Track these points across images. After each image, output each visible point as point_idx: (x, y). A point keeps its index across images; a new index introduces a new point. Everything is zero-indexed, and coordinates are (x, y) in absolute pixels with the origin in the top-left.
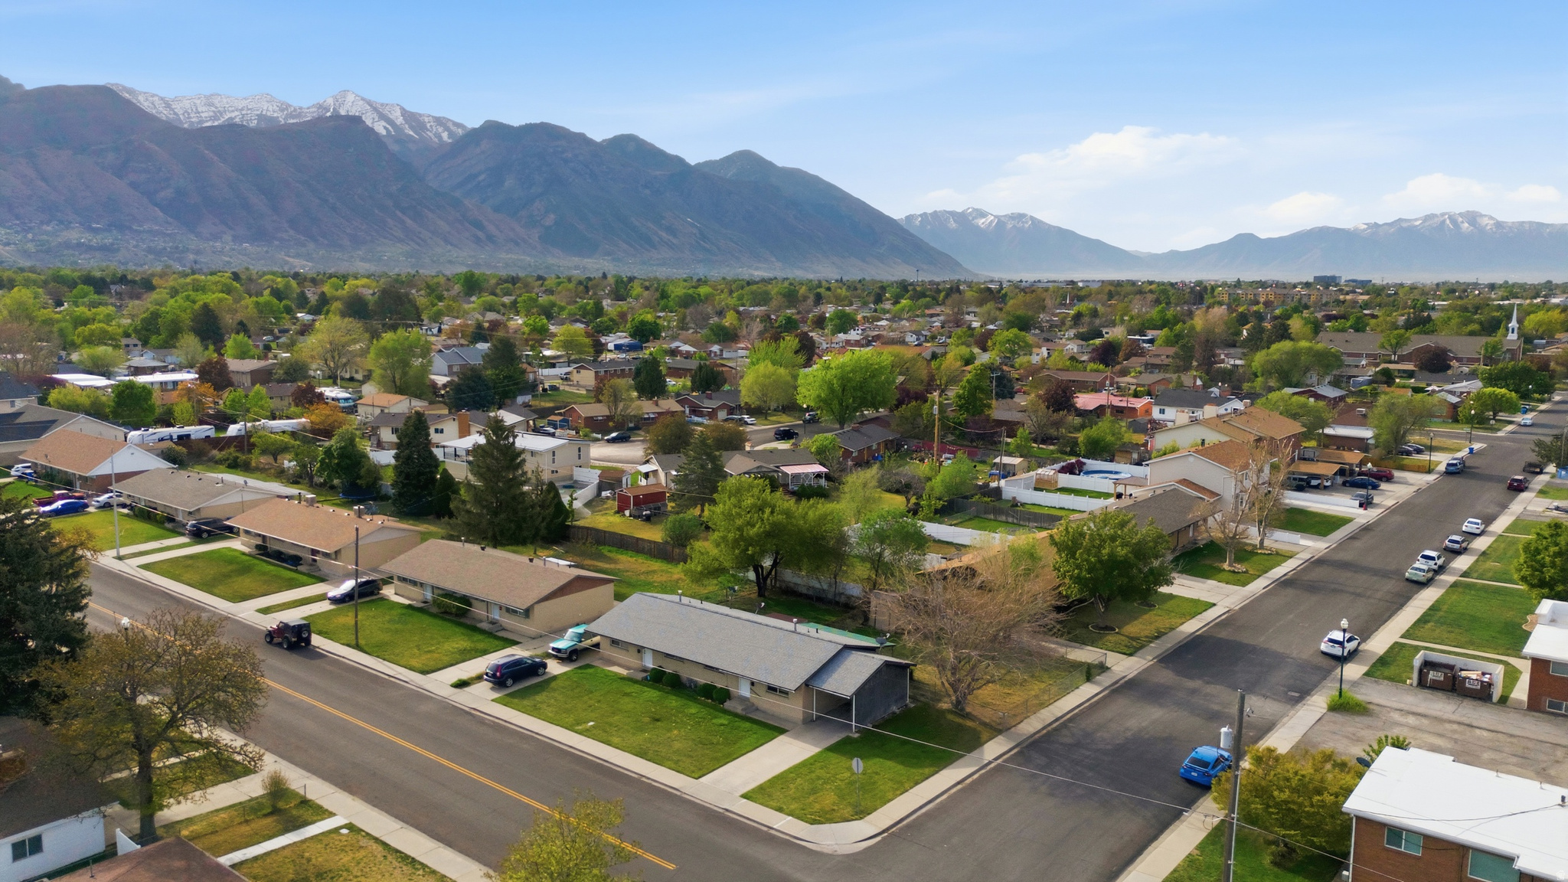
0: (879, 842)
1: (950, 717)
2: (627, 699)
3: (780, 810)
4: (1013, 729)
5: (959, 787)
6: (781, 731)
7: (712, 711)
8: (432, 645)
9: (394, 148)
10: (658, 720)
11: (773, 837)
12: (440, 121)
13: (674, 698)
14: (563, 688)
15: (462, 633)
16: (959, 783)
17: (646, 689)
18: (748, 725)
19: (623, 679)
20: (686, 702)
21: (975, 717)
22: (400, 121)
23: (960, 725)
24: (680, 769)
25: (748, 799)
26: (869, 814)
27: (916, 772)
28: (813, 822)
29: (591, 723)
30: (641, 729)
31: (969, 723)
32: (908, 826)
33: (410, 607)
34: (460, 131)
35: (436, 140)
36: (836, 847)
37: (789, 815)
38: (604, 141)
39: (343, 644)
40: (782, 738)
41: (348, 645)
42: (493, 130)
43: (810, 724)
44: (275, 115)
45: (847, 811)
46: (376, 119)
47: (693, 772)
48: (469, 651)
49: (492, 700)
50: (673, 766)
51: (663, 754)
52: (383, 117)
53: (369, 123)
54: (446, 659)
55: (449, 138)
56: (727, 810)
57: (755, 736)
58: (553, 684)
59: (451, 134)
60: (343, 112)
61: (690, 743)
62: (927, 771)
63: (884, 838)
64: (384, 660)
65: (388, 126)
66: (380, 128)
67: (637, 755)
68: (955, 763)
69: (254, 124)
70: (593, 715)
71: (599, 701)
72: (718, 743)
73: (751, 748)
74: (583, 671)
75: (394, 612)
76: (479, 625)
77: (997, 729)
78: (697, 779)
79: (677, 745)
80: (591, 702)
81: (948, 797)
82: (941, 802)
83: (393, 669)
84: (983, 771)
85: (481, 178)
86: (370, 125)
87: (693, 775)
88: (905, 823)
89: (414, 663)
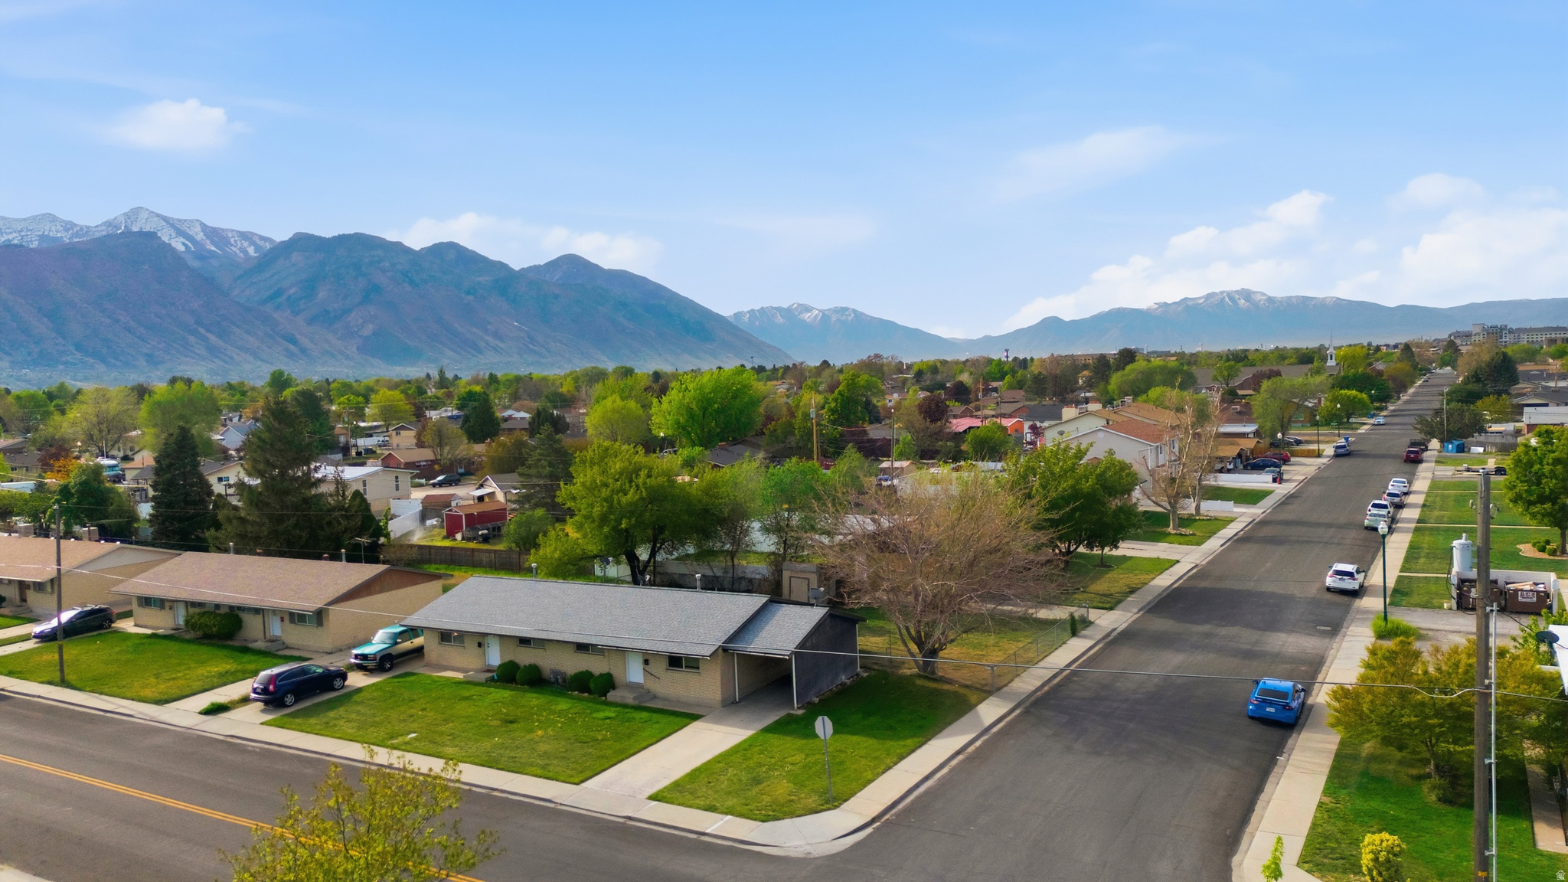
0: (869, 836)
1: (919, 682)
2: (464, 704)
3: (711, 809)
4: (1005, 689)
5: (961, 757)
6: (695, 717)
7: (590, 704)
8: (180, 672)
9: (195, 264)
10: (512, 722)
11: (709, 846)
12: (245, 236)
13: (534, 695)
14: (369, 700)
15: (226, 656)
16: (958, 753)
17: (492, 689)
18: (645, 715)
19: (459, 683)
20: (551, 698)
21: (952, 679)
22: (200, 236)
23: (935, 690)
24: (551, 774)
25: (659, 801)
26: (845, 801)
27: (896, 746)
28: (765, 819)
29: (413, 735)
30: (489, 735)
31: (946, 687)
32: (907, 810)
33: (154, 636)
34: (268, 246)
35: (242, 255)
36: (809, 849)
37: (727, 814)
38: (422, 249)
39: (42, 683)
40: (696, 725)
41: (50, 683)
42: (302, 242)
43: (733, 705)
44: (59, 235)
45: (813, 801)
46: (174, 235)
47: (572, 776)
48: (233, 673)
49: (262, 724)
50: (539, 772)
51: (523, 761)
52: (180, 233)
53: (165, 239)
54: (196, 685)
55: (255, 252)
56: (630, 818)
57: (657, 726)
58: (356, 698)
59: (257, 248)
60: (135, 229)
61: (563, 743)
62: (910, 742)
63: (877, 829)
64: (101, 694)
65: (187, 242)
66: (178, 245)
67: (483, 766)
68: (945, 732)
69: (34, 245)
70: (415, 725)
71: (424, 710)
72: (604, 739)
73: (655, 740)
74: (401, 680)
75: (129, 643)
76: (251, 645)
77: (987, 691)
78: (577, 784)
79: (543, 747)
80: (413, 711)
81: (951, 771)
82: (943, 777)
83: (113, 703)
84: (985, 738)
85: (292, 291)
86: (167, 242)
87: (572, 780)
88: (900, 806)
89: (147, 693)
